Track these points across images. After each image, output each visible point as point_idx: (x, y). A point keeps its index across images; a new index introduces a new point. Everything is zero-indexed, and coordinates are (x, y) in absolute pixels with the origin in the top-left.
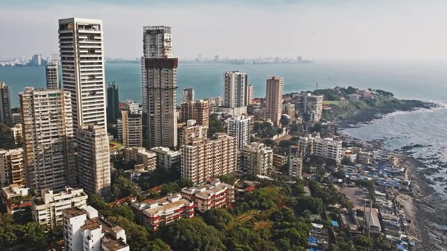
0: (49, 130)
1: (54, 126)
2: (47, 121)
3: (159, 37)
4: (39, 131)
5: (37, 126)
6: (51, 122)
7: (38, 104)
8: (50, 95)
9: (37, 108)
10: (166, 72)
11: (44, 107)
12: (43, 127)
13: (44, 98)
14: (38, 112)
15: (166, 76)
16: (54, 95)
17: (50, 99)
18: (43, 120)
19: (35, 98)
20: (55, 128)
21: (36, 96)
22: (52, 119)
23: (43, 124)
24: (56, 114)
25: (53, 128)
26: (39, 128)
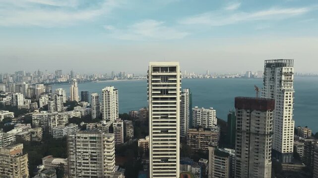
0: (89, 170)
1: (94, 167)
2: (87, 161)
3: (277, 70)
4: (80, 169)
5: (78, 164)
6: (91, 163)
7: (80, 145)
8: (91, 138)
9: (79, 148)
10: (257, 115)
11: (86, 149)
12: (83, 166)
13: (85, 140)
14: (80, 152)
15: (257, 119)
16: (94, 138)
17: (91, 142)
18: (84, 159)
19: (77, 140)
20: (95, 169)
21: (79, 138)
22: (92, 159)
23: (84, 163)
24: (96, 156)
25: (93, 168)
26: (80, 166)
